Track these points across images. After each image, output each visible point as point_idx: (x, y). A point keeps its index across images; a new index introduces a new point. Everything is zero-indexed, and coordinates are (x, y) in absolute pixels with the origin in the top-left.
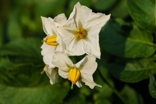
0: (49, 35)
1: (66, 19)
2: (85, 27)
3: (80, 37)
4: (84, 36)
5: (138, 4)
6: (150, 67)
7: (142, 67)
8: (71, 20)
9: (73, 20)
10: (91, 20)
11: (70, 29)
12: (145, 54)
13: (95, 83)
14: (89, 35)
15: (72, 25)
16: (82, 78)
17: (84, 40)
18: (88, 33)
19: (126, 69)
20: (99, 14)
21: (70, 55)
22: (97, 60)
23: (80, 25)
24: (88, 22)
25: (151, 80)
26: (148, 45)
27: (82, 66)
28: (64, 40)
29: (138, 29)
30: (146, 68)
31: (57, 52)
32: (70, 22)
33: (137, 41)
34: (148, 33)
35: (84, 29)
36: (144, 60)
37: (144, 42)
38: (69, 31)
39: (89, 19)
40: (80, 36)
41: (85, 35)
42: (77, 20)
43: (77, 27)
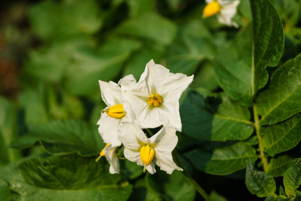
0: (110, 105)
1: (135, 81)
2: (160, 92)
3: (155, 105)
4: (159, 103)
5: (228, 68)
6: (247, 155)
7: (236, 154)
8: (142, 82)
9: (145, 83)
10: (167, 84)
11: (140, 94)
12: (240, 136)
13: (175, 164)
14: (166, 102)
15: (143, 89)
16: (156, 160)
17: (159, 109)
18: (164, 99)
19: (213, 158)
20: (178, 75)
21: (143, 128)
22: (177, 133)
23: (154, 90)
24: (164, 85)
25: (248, 169)
26: (243, 124)
27: (157, 141)
28: (133, 108)
29: (229, 103)
30: (241, 157)
31: (126, 122)
32: (141, 85)
33: (229, 118)
34: (242, 107)
35: (159, 95)
36: (239, 144)
37: (238, 120)
38: (139, 97)
39: (165, 82)
40: (154, 103)
41: (160, 101)
42: (150, 82)
43: (149, 92)
